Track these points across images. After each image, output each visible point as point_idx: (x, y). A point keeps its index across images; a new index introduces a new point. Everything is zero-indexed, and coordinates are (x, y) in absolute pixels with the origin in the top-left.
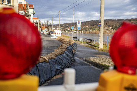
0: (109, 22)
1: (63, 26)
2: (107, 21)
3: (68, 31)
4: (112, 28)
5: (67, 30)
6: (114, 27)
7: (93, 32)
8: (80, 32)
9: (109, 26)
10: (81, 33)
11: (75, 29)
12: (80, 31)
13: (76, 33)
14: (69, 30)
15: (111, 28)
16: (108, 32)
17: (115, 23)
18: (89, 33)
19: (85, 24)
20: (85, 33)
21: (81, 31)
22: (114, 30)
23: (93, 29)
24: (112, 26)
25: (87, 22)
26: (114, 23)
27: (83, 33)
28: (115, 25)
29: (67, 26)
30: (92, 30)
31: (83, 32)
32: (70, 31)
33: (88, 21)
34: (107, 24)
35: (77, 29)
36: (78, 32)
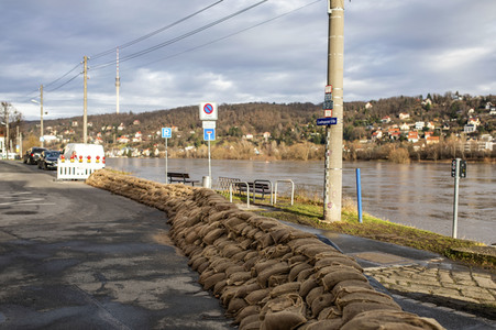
0: (261, 114)
1: (71, 127)
2: (253, 110)
4: (272, 138)
6: (278, 133)
7: (199, 153)
8: (147, 152)
9: (260, 129)
10: (152, 155)
11: (127, 140)
12: (145, 147)
13: (129, 156)
15: (266, 135)
16: (256, 151)
17: (282, 117)
18: (184, 156)
21: (152, 150)
22: (279, 143)
23: (200, 140)
24: (272, 129)
25: (173, 110)
26: (279, 116)
27: (158, 156)
28: (281, 127)
29: (92, 129)
30: (196, 145)
31: (157, 152)
33: (179, 109)
34: (254, 120)
35: (135, 140)
36: (136, 153)
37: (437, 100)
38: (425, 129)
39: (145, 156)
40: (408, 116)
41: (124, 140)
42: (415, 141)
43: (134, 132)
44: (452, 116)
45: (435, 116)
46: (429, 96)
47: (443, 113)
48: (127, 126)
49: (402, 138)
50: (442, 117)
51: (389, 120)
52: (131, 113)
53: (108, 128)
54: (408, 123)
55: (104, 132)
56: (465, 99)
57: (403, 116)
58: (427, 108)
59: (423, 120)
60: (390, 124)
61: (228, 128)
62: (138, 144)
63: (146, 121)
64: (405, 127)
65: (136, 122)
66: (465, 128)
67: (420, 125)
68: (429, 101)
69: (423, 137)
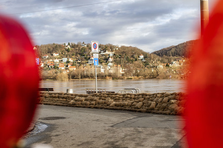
37: (73, 46)
38: (68, 62)
40: (58, 54)
42: (63, 68)
44: (81, 55)
45: (73, 55)
46: (69, 44)
47: (77, 53)
49: (56, 67)
50: (76, 55)
51: (47, 57)
54: (58, 58)
56: (88, 46)
57: (55, 55)
58: (68, 50)
59: (67, 57)
60: (48, 59)
64: (57, 61)
66: (89, 61)
67: (65, 60)
68: (69, 46)
69: (67, 66)
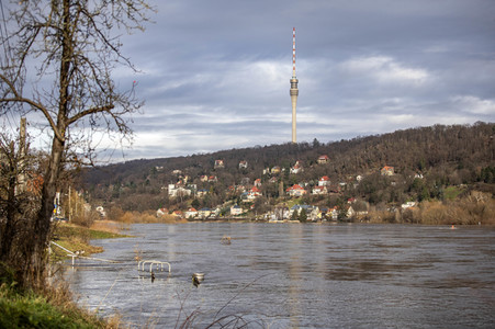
1: (211, 170)
3: (248, 205)
5: (237, 199)
7: (424, 216)
8: (333, 213)
10: (342, 219)
11: (302, 192)
12: (331, 205)
13: (303, 218)
14: (251, 197)
19: (371, 155)
20: (366, 218)
21: (343, 209)
23: (428, 191)
25: (386, 136)
27: (353, 220)
29: (245, 172)
30: (420, 199)
31: (350, 212)
32: (258, 207)
33: (398, 135)
35: (316, 191)
36: (316, 213)
39: (330, 219)
41: (298, 191)
43: (317, 177)
48: (305, 166)
52: (316, 142)
53: (275, 170)
55: (265, 178)
61: (478, 169)
62: (321, 198)
63: (339, 157)
65: (322, 160)
